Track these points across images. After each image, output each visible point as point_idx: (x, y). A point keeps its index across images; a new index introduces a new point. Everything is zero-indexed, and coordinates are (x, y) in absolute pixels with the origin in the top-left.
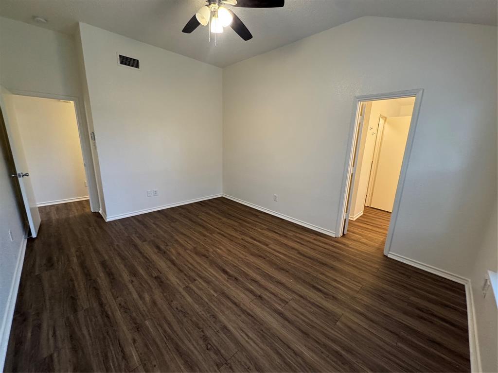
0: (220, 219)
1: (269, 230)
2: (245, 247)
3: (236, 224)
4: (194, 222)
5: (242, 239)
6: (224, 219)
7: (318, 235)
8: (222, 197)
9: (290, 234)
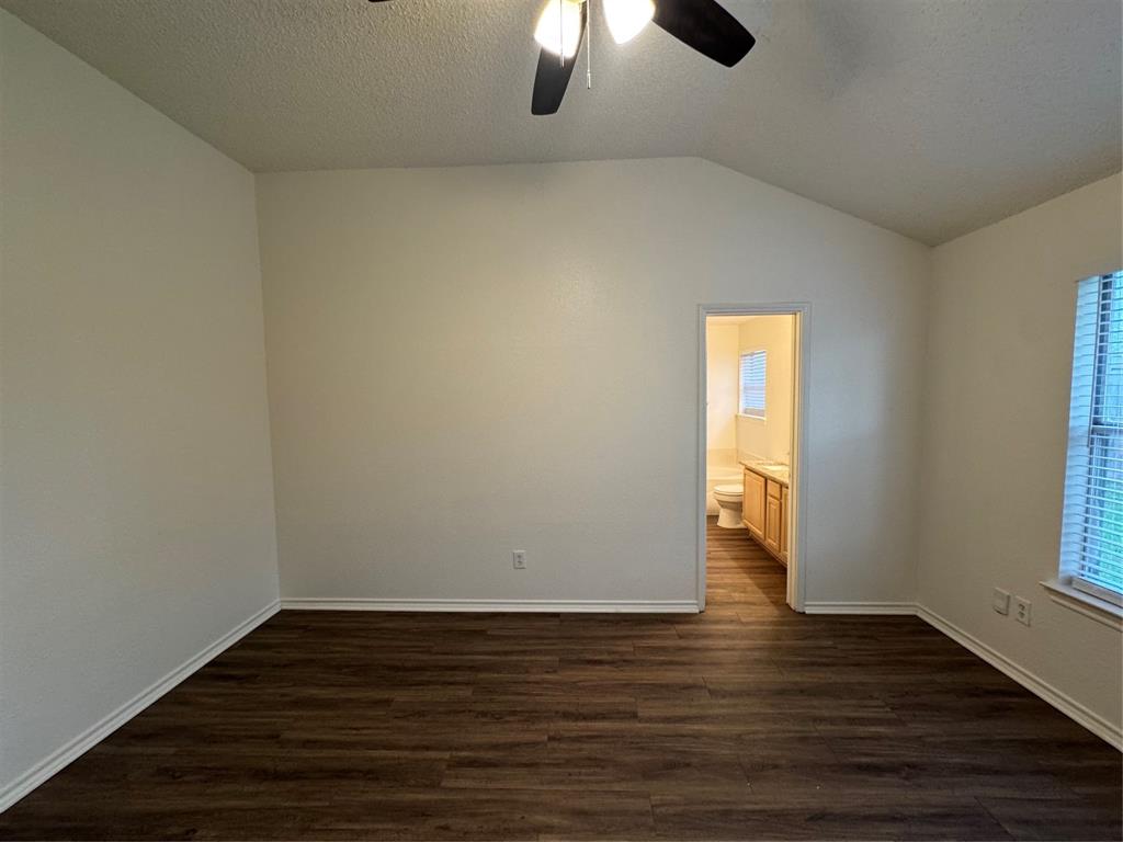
0: (388, 702)
1: (567, 663)
2: (594, 762)
3: (466, 693)
4: (296, 775)
5: (551, 739)
6: (401, 696)
7: (672, 623)
8: (282, 613)
9: (625, 647)
